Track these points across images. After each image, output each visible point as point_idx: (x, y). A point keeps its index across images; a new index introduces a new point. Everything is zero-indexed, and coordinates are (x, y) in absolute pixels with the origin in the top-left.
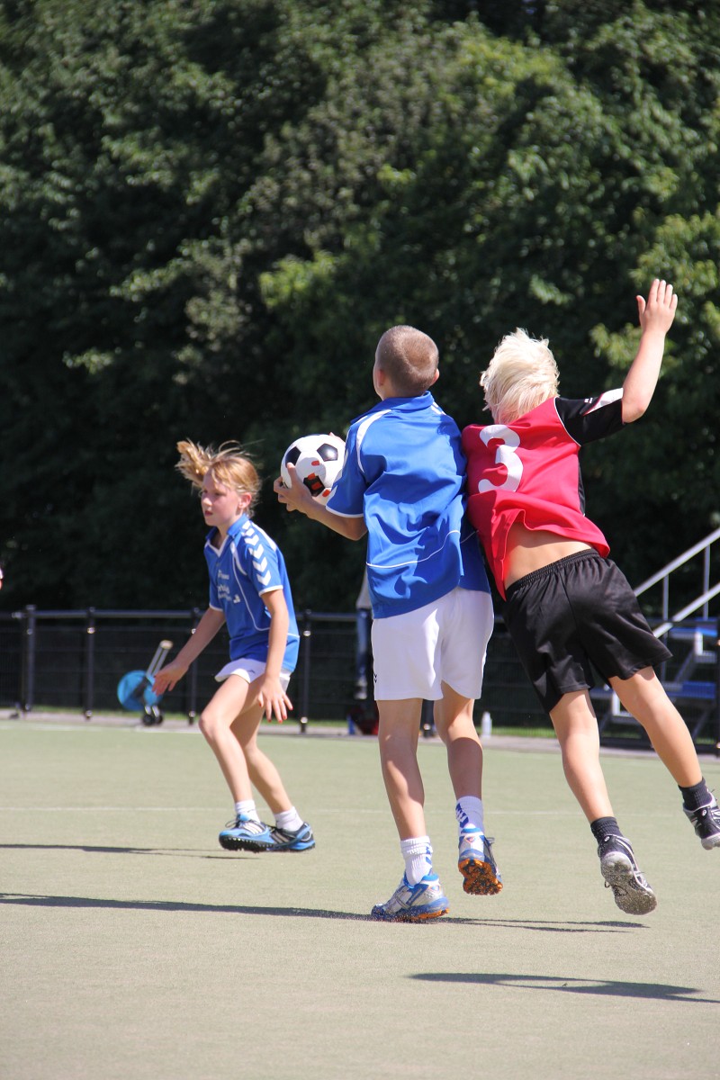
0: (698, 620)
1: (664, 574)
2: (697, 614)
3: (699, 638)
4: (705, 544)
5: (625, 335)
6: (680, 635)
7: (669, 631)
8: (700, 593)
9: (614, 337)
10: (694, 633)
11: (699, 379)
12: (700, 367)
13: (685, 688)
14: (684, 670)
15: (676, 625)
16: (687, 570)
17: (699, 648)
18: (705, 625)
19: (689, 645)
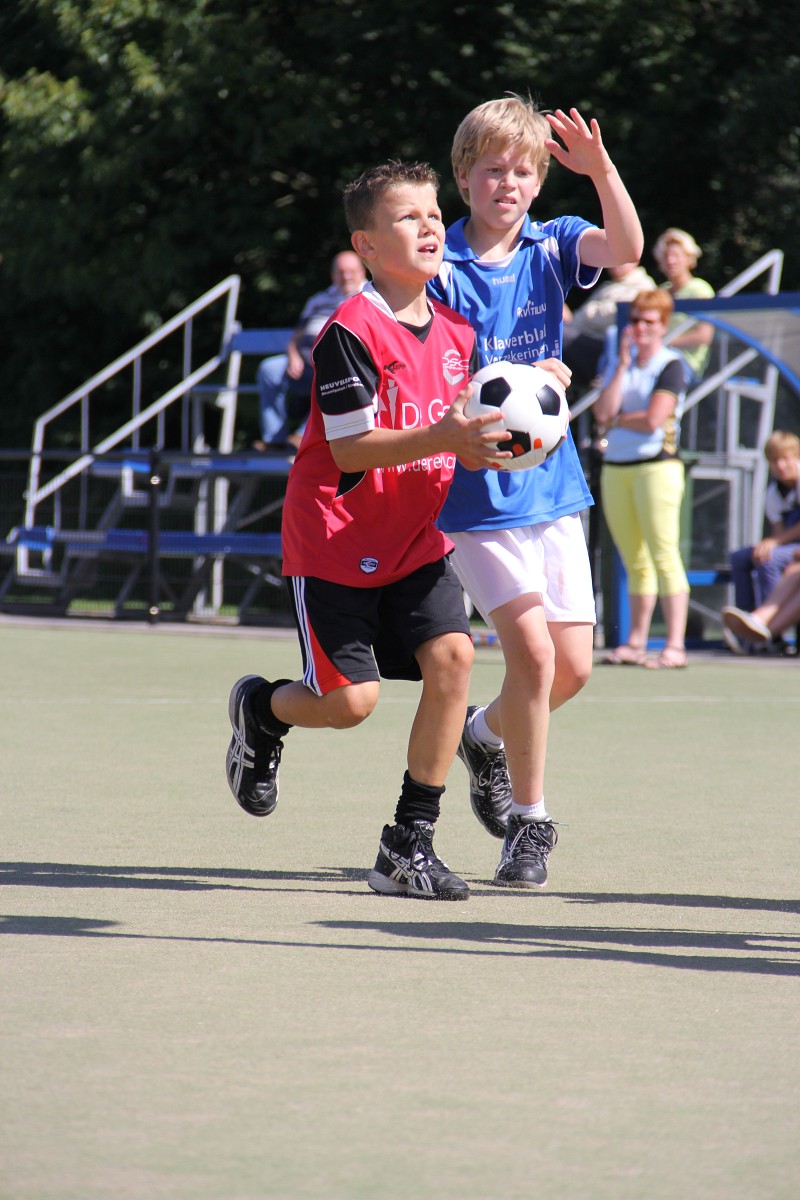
0: (126, 452)
1: (82, 393)
2: (126, 443)
3: (127, 474)
4: (134, 354)
5: (26, 82)
6: (103, 471)
7: (90, 467)
8: (128, 418)
9: (12, 84)
10: (121, 468)
11: (121, 143)
12: (123, 126)
13: (110, 539)
14: (109, 516)
15: (99, 458)
16: (111, 386)
17: (127, 487)
18: (135, 459)
19: (115, 484)
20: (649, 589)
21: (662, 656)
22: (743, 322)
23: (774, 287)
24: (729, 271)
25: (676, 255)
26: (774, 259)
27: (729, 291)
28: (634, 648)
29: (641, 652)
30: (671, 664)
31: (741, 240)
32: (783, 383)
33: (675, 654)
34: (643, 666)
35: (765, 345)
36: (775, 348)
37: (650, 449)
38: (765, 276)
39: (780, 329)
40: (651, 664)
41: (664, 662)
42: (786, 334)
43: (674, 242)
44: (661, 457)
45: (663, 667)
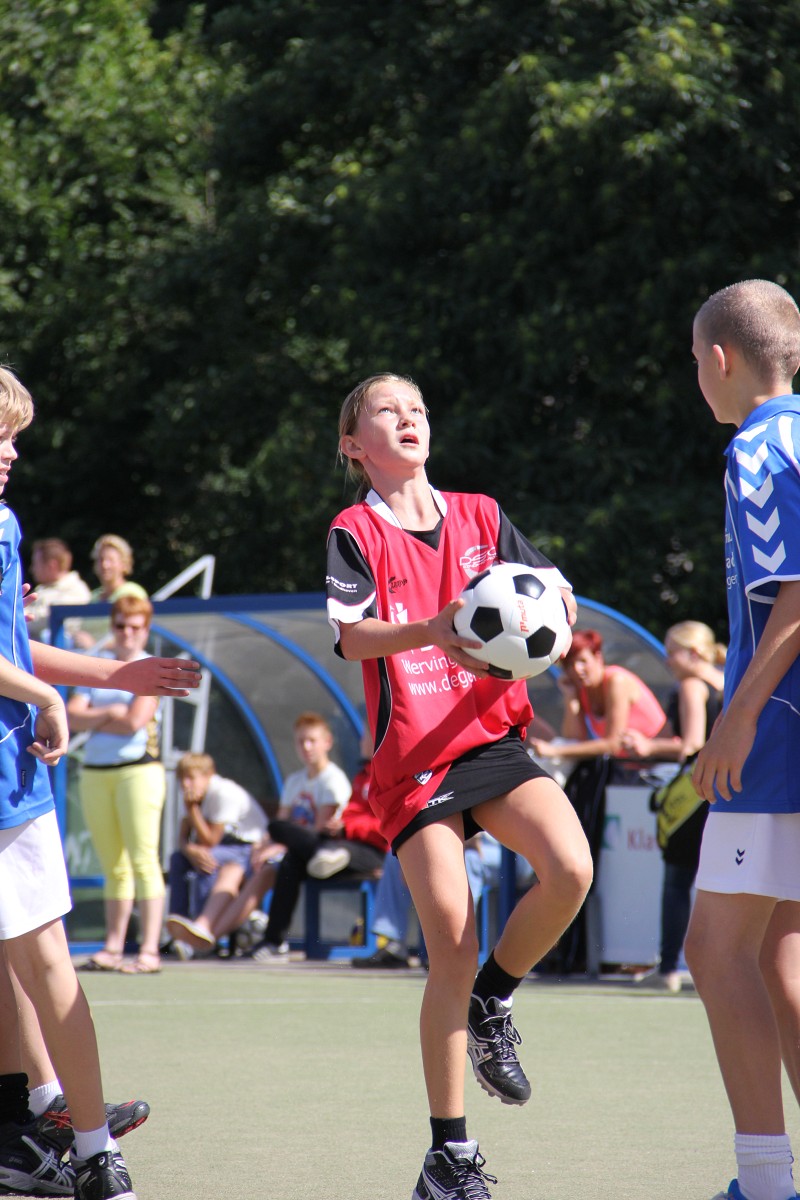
20: (127, 893)
21: (138, 961)
22: (177, 625)
23: (206, 591)
24: (162, 576)
25: (111, 560)
26: (206, 565)
27: (163, 595)
28: (112, 954)
29: (118, 957)
30: (147, 969)
31: (174, 545)
32: (215, 685)
33: (149, 958)
34: (120, 971)
35: (197, 648)
36: (208, 651)
37: (133, 751)
38: (198, 580)
39: (212, 633)
40: (126, 969)
41: (140, 967)
42: (219, 638)
43: (110, 546)
44: (145, 760)
45: (141, 972)
